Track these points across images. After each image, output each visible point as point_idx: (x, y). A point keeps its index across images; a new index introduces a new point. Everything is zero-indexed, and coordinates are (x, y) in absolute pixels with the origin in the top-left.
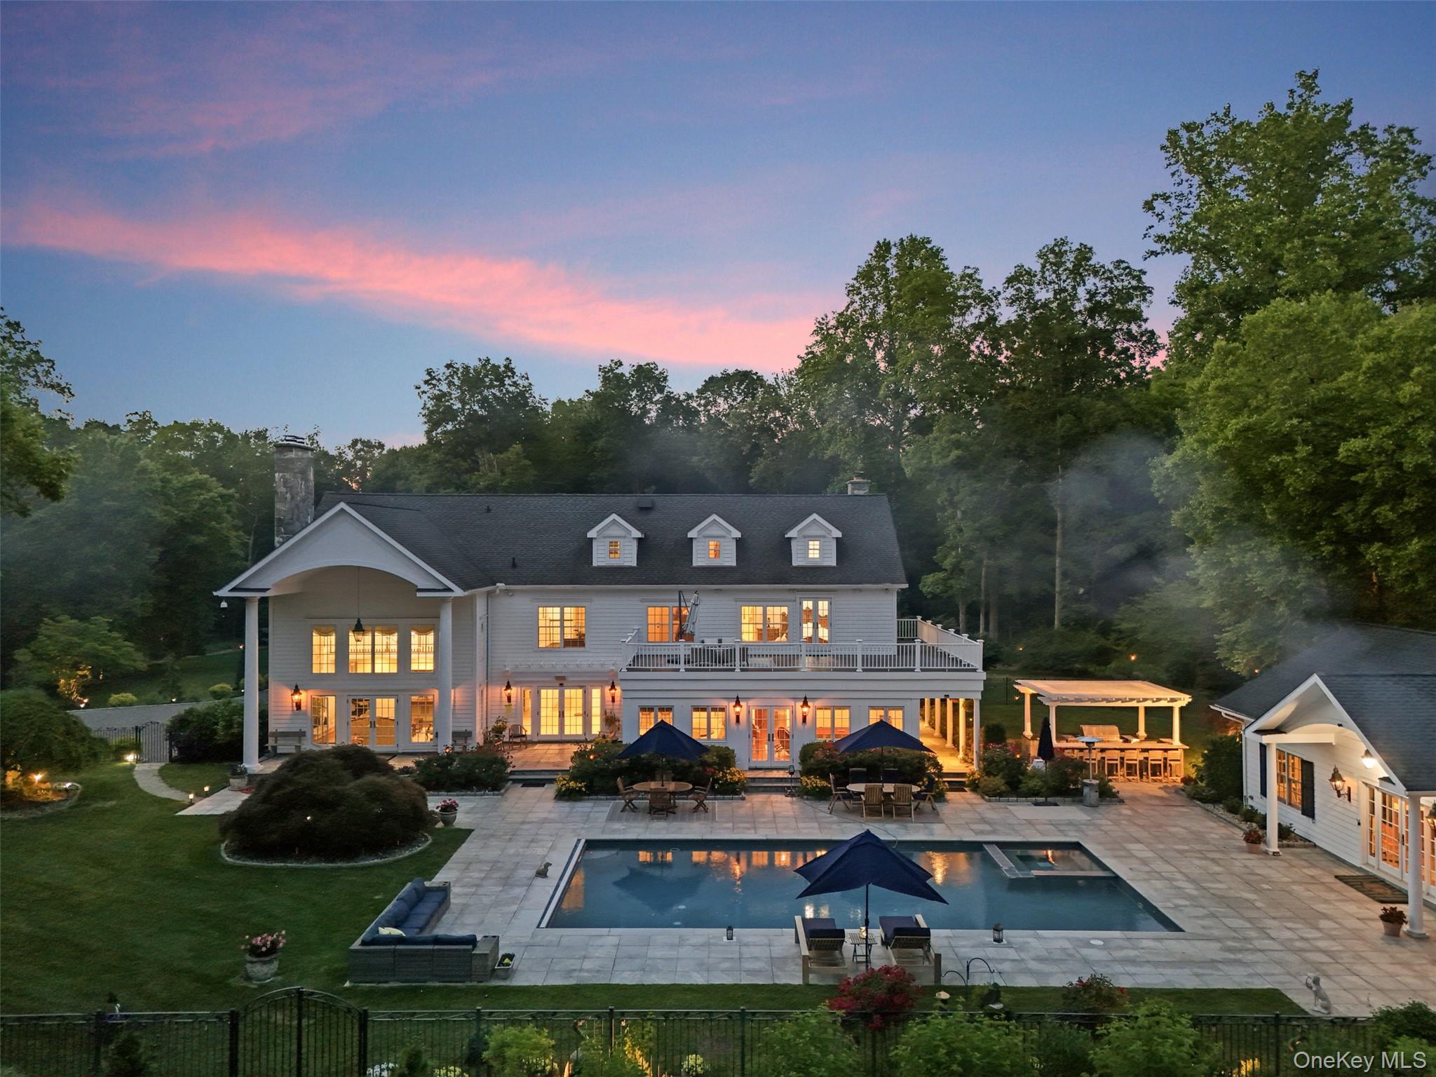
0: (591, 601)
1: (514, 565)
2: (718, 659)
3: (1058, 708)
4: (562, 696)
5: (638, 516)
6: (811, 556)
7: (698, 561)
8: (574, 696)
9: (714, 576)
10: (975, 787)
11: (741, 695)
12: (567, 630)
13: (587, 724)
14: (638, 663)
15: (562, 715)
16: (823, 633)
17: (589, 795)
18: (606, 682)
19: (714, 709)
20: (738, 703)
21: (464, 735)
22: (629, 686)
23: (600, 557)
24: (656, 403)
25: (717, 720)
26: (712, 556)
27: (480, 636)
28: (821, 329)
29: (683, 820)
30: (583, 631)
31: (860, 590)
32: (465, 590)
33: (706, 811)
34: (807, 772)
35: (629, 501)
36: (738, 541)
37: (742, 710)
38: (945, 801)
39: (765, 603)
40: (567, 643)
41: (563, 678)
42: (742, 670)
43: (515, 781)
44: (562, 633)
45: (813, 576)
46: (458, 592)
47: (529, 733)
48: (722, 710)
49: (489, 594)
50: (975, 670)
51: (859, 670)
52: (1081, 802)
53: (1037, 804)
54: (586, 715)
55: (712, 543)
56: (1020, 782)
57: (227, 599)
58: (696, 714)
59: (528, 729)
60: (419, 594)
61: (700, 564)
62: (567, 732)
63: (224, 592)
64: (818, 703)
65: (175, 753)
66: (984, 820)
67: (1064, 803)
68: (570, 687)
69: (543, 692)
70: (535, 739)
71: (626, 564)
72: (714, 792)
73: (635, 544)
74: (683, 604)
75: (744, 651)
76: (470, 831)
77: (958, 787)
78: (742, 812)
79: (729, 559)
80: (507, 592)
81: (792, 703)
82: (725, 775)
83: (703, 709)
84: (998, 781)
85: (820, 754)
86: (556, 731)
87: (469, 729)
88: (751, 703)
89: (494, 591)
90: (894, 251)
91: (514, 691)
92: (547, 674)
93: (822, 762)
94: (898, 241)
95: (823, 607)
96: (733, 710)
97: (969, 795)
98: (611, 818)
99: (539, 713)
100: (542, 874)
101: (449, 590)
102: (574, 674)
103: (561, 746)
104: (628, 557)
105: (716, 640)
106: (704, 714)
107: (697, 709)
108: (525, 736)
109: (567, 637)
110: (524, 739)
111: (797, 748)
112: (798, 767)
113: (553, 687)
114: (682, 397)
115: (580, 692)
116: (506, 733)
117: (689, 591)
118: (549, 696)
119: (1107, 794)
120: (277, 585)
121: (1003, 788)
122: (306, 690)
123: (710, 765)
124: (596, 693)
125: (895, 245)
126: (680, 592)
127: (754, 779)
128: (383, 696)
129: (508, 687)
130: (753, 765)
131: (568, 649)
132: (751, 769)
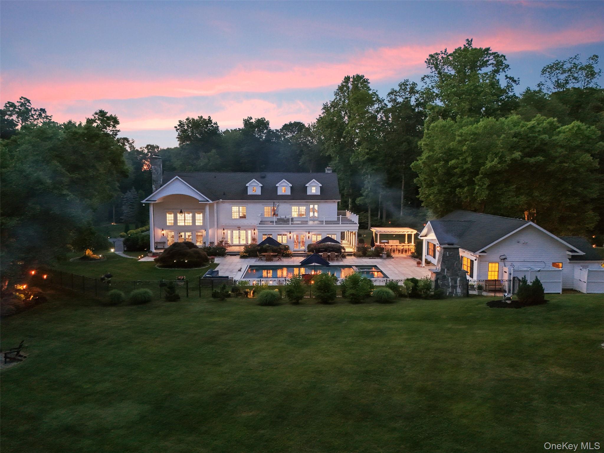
0: (248, 205)
1: (224, 194)
2: (285, 221)
3: (380, 234)
4: (239, 232)
5: (261, 179)
6: (312, 192)
7: (279, 193)
8: (243, 233)
9: (284, 198)
10: (355, 255)
11: (291, 231)
12: (241, 214)
13: (247, 240)
14: (262, 222)
15: (239, 238)
16: (316, 214)
17: (249, 257)
18: (252, 229)
19: (284, 235)
20: (290, 233)
21: (212, 243)
22: (260, 228)
23: (250, 192)
24: (265, 133)
25: (285, 238)
26: (283, 192)
27: (216, 215)
28: (325, 108)
29: (275, 261)
30: (245, 214)
31: (327, 202)
32: (213, 201)
33: (281, 260)
34: (309, 251)
35: (258, 174)
36: (291, 187)
37: (291, 235)
38: (346, 258)
39: (299, 205)
40: (241, 217)
41: (240, 227)
42: (291, 224)
43: (228, 255)
44: (239, 215)
45: (314, 198)
46: (211, 202)
47: (230, 243)
48: (286, 235)
49: (217, 203)
50: (356, 224)
51: (324, 224)
52: (382, 258)
53: (370, 259)
54: (247, 238)
55: (283, 188)
56: (366, 253)
57: (144, 203)
58: (278, 236)
59: (229, 242)
60: (200, 202)
61: (280, 194)
62: (241, 243)
63: (144, 201)
64: (313, 233)
65: (125, 249)
66: (354, 261)
67: (378, 258)
68: (242, 230)
69: (234, 232)
70: (232, 245)
71: (258, 194)
72: (283, 256)
73: (260, 188)
74: (275, 206)
75: (292, 219)
76: (219, 264)
77: (351, 255)
78: (290, 260)
79: (288, 193)
80: (222, 202)
81: (305, 233)
82: (286, 252)
83: (281, 235)
84: (361, 253)
85: (312, 246)
86: (238, 243)
87: (213, 241)
88: (294, 233)
89: (219, 202)
90: (351, 80)
91: (225, 231)
92: (235, 226)
93: (313, 248)
94: (352, 76)
95: (316, 207)
96: (289, 235)
97: (353, 257)
98: (256, 262)
99: (233, 238)
100: (240, 270)
101: (208, 201)
102: (243, 226)
103: (240, 247)
104: (258, 192)
105: (284, 216)
106: (281, 236)
107: (279, 235)
108: (229, 244)
109: (241, 215)
110: (229, 245)
111: (307, 245)
112: (307, 250)
113: (237, 230)
114: (275, 131)
115: (245, 231)
116: (223, 243)
117: (277, 202)
118: (236, 233)
119: (389, 256)
120: (158, 199)
121: (361, 255)
122: (165, 230)
123: (282, 249)
124: (249, 232)
125: (351, 78)
126: (274, 203)
127: (294, 253)
128: (188, 232)
129: (224, 230)
130: (294, 250)
131: (241, 219)
132: (294, 251)
